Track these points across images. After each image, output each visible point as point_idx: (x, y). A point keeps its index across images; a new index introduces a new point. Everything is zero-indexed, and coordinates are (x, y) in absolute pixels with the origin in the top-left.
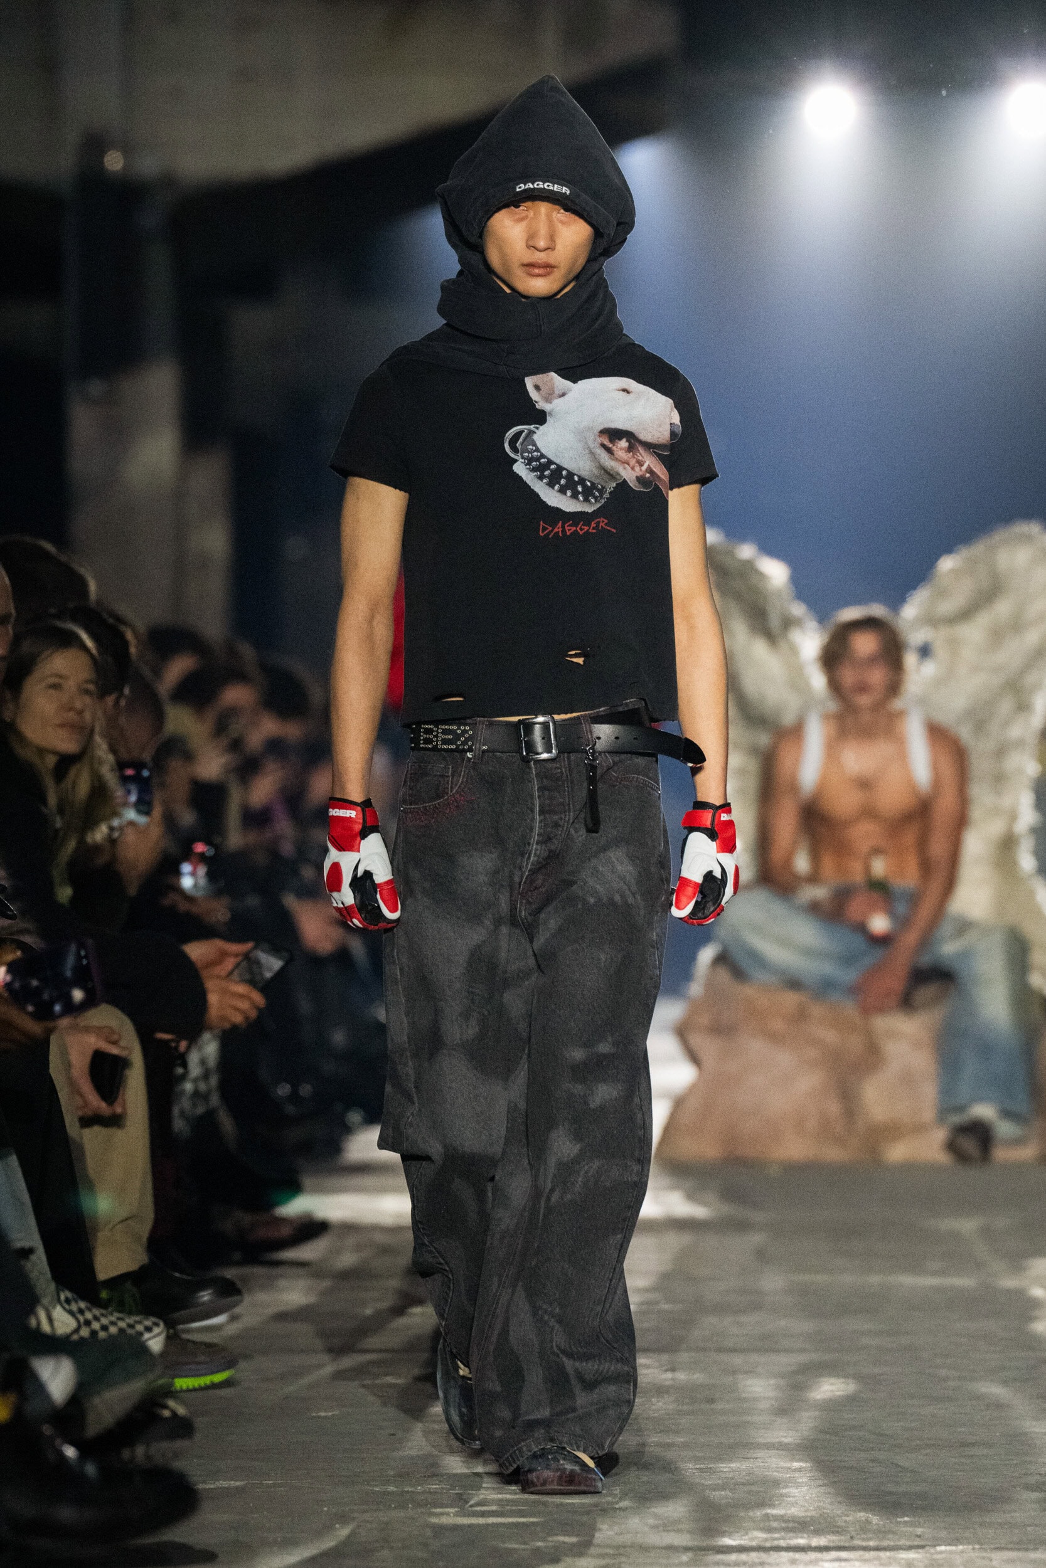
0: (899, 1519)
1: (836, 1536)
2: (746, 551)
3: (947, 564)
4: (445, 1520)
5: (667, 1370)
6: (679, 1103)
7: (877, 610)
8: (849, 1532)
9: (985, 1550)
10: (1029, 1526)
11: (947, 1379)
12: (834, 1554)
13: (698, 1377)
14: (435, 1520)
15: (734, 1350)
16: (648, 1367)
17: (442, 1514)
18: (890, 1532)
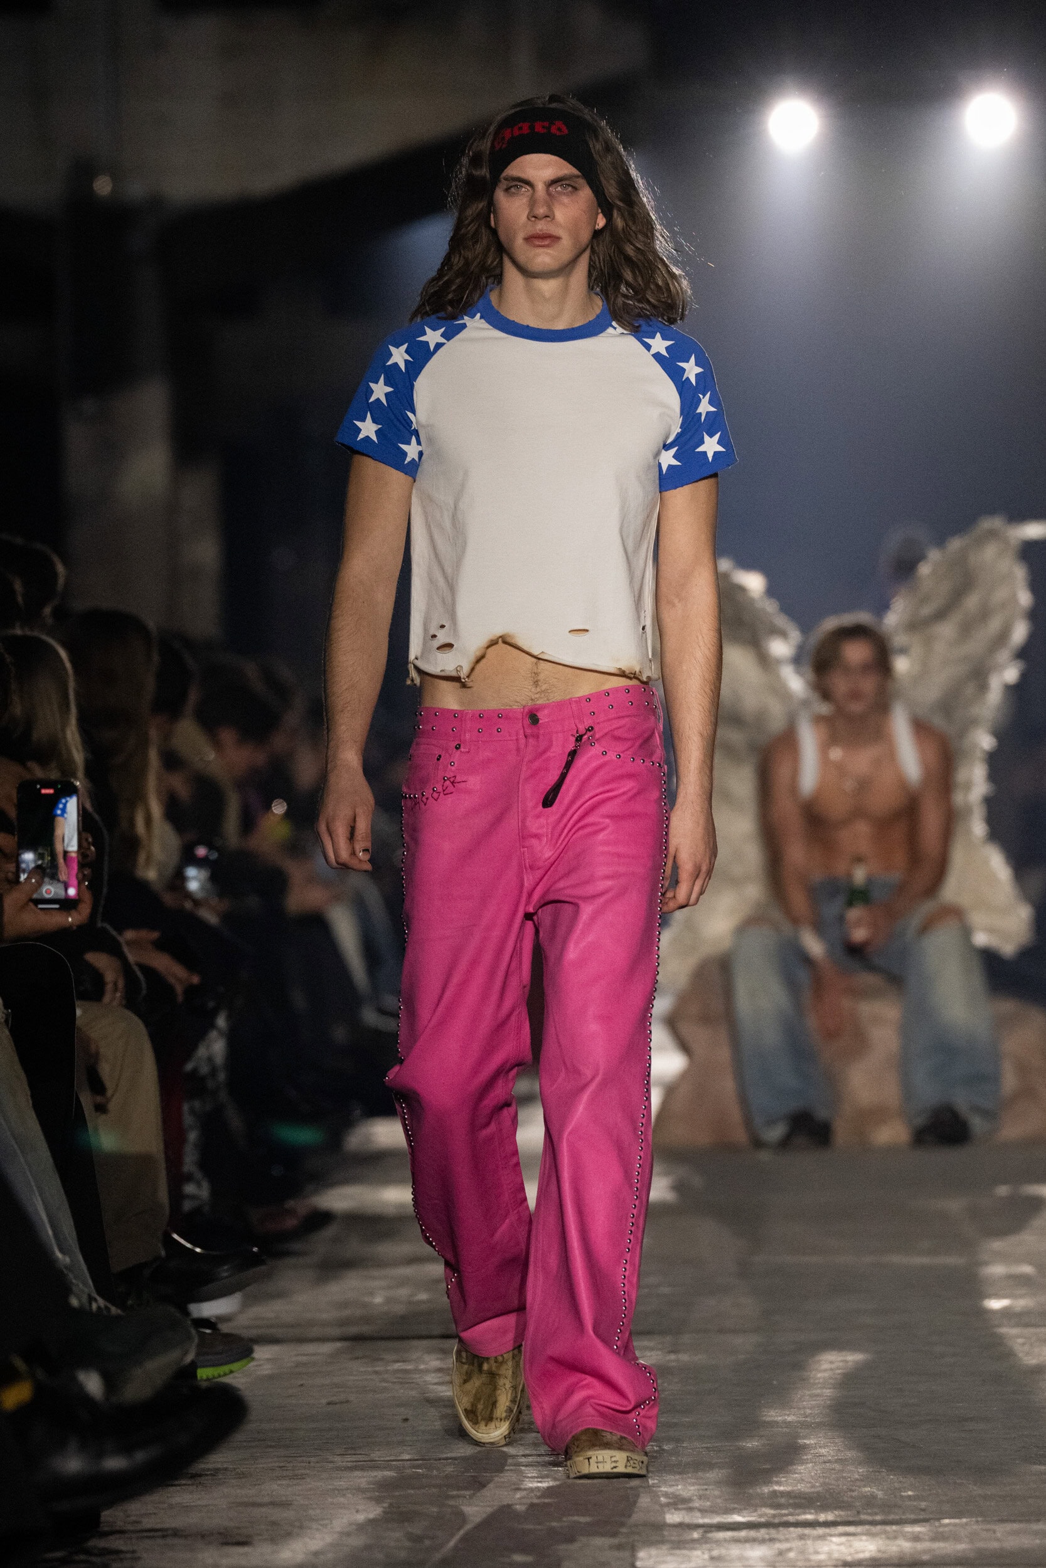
0: (903, 1494)
1: (842, 1511)
5: (670, 1352)
6: (670, 1090)
7: (864, 617)
8: (855, 1507)
9: (989, 1522)
10: (1030, 1497)
11: (943, 1355)
12: (841, 1529)
13: (700, 1358)
15: (734, 1331)
18: (895, 1506)
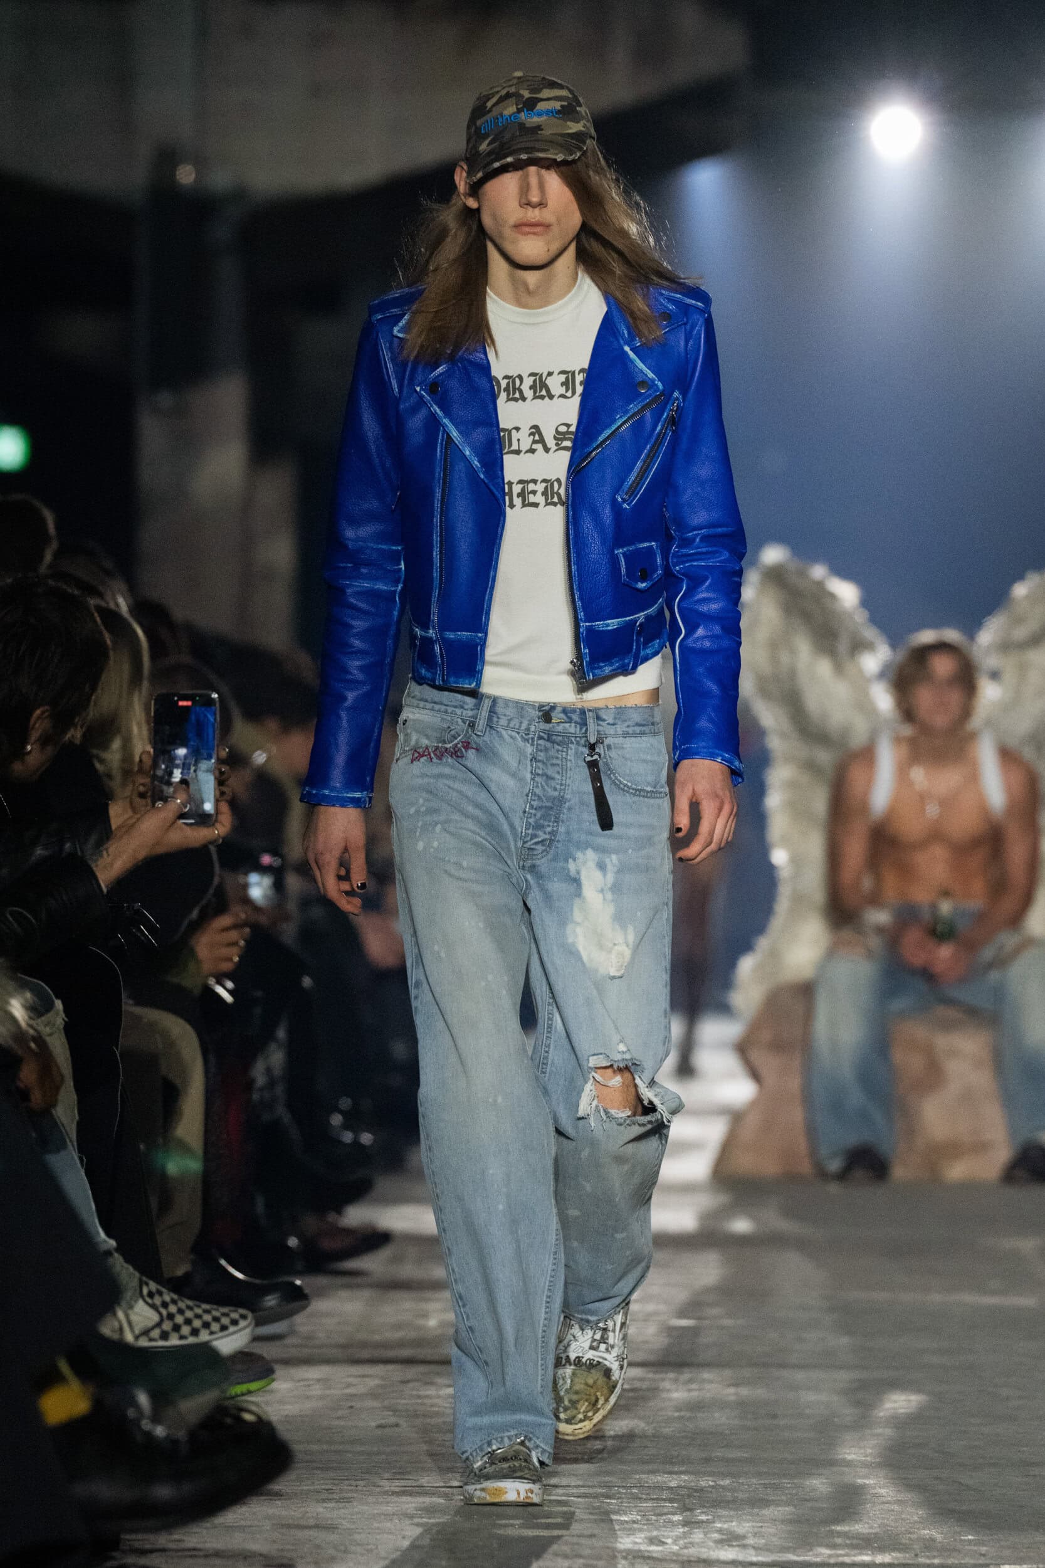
0: (962, 1538)
1: (900, 1553)
2: (818, 571)
3: (1020, 590)
4: (510, 1532)
5: (729, 1386)
6: (739, 1119)
7: (952, 635)
8: (914, 1549)
11: (1008, 1398)
13: (761, 1393)
14: (501, 1532)
15: (797, 1366)
16: (711, 1382)
17: (506, 1526)
18: (955, 1550)
